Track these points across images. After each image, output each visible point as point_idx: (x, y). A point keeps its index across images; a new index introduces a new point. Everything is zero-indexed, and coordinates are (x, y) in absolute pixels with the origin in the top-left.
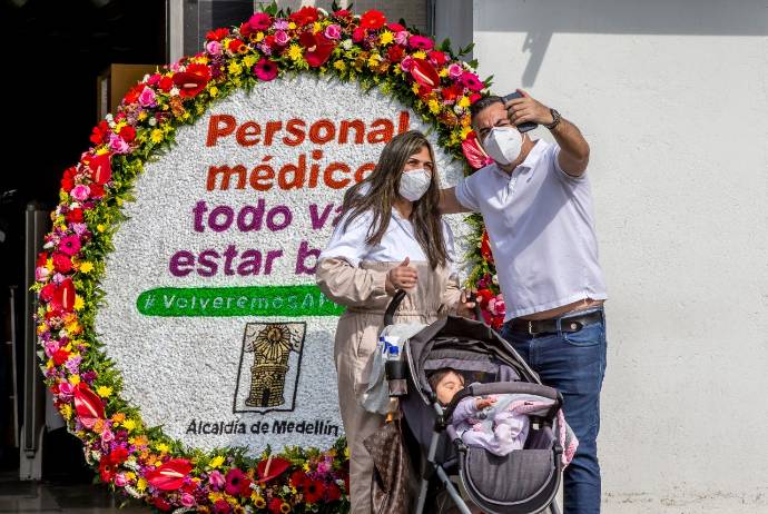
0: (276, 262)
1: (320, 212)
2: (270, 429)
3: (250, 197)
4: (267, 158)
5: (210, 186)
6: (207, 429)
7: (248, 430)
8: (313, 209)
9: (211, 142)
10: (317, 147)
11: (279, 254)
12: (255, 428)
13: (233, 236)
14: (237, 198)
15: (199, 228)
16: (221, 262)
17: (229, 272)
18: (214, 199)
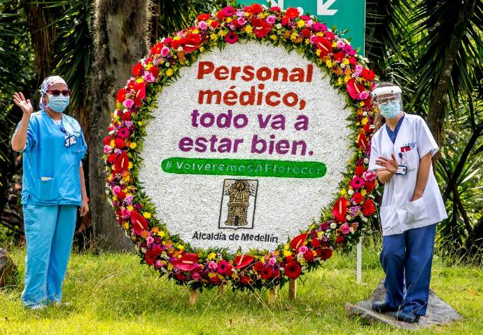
0: (240, 145)
1: (264, 119)
2: (240, 238)
3: (223, 108)
4: (233, 87)
5: (201, 101)
6: (204, 237)
7: (227, 238)
8: (260, 117)
9: (200, 76)
10: (261, 82)
11: (242, 141)
12: (231, 237)
13: (214, 130)
14: (216, 109)
15: (195, 125)
16: (208, 145)
17: (213, 150)
18: (203, 109)
